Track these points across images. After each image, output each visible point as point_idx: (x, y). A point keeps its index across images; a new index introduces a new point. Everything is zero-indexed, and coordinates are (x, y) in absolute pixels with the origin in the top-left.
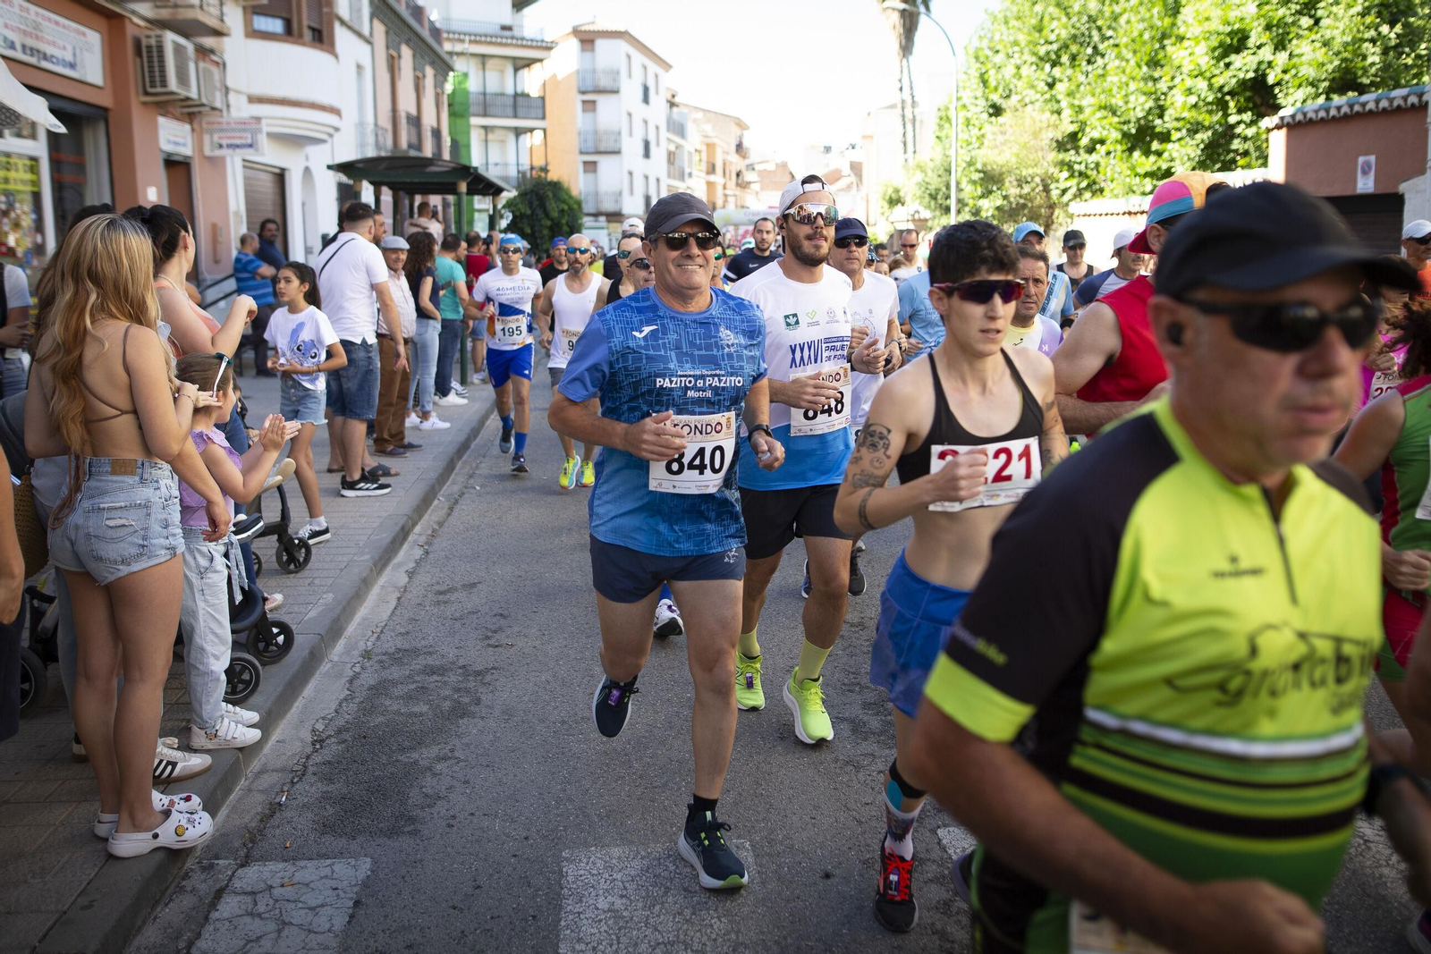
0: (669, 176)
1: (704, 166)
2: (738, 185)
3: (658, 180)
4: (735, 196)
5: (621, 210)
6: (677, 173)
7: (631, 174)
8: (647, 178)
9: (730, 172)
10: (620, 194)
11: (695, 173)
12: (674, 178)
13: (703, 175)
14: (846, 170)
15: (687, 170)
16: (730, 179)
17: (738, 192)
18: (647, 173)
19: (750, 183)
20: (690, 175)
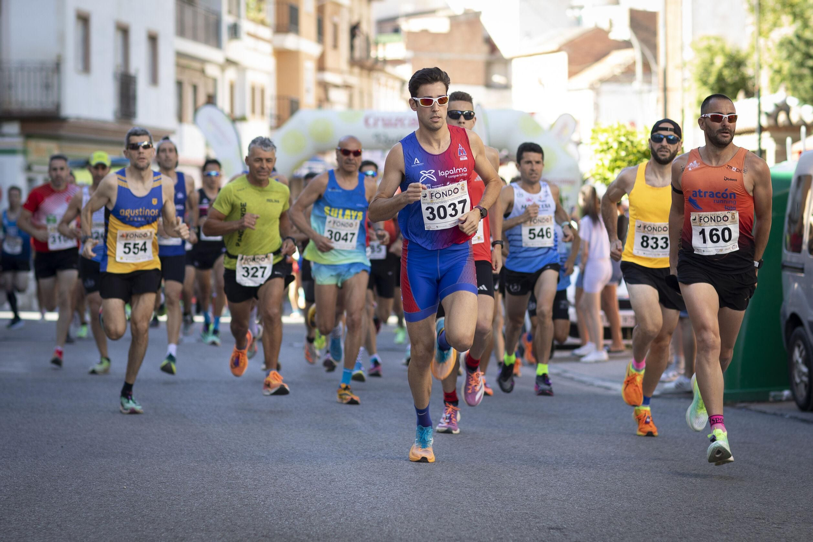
0: (181, 31)
1: (269, 13)
2: (353, 62)
3: (153, 39)
4: (347, 87)
5: (58, 106)
6: (201, 22)
7: (84, 20)
8: (124, 31)
9: (336, 27)
10: (57, 67)
11: (246, 26)
12: (195, 38)
13: (266, 33)
14: (622, 31)
15: (227, 20)
16: (335, 46)
17: (355, 79)
18: (125, 19)
19: (385, 62)
20: (235, 31)
